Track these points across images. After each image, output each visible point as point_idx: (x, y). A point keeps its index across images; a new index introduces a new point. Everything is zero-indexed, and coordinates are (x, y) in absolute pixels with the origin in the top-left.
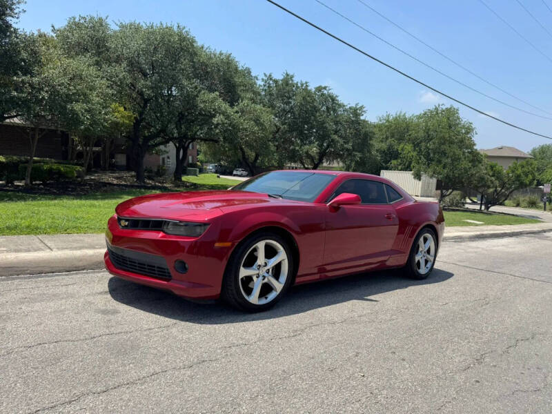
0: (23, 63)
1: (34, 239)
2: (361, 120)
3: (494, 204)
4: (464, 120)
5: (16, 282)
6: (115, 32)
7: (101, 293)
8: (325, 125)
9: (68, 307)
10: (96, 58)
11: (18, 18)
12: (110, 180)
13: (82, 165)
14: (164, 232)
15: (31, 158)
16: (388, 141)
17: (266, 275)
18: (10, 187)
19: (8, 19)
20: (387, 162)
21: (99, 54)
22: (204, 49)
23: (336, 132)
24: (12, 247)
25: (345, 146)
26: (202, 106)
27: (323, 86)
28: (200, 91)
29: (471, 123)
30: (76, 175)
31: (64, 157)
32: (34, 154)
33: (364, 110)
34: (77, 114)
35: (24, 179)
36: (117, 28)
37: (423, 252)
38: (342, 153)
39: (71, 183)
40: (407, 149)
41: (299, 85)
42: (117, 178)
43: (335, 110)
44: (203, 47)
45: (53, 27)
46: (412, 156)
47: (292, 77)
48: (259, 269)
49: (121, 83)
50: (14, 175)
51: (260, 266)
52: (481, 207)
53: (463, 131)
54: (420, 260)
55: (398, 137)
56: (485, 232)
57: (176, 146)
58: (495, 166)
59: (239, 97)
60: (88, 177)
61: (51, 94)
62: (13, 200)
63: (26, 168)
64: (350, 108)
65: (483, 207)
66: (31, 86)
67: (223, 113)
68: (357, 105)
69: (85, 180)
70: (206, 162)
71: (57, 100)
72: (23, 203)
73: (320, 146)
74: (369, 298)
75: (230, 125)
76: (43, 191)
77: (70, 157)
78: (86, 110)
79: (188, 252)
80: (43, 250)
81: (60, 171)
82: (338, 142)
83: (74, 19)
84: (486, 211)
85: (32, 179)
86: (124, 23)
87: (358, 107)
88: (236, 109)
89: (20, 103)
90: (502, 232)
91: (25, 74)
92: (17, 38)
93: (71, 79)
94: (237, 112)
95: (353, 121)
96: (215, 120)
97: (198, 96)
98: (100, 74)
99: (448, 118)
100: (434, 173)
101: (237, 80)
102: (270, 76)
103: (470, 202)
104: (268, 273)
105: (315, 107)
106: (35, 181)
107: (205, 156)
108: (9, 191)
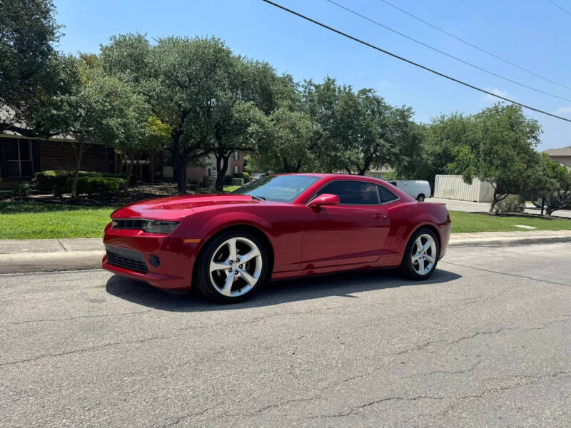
0: (62, 83)
1: (55, 243)
2: (409, 122)
3: (557, 209)
4: (528, 118)
5: (30, 277)
6: (155, 48)
7: (98, 287)
8: (369, 129)
9: (64, 296)
10: (135, 74)
11: (58, 41)
12: (153, 192)
13: (125, 178)
14: (143, 230)
15: (77, 172)
16: (443, 143)
17: (239, 270)
18: (58, 199)
19: (50, 43)
20: (442, 166)
21: (138, 70)
22: (241, 59)
23: (382, 136)
24: (33, 248)
25: (392, 150)
26: (237, 115)
27: (367, 89)
28: (235, 102)
29: (537, 121)
30: (118, 187)
31: (111, 170)
32: (78, 168)
33: (412, 111)
34: (112, 129)
35: (70, 192)
36: (157, 44)
37: (422, 253)
38: (388, 157)
39: (114, 195)
40: (464, 151)
41: (342, 89)
42: (161, 190)
43: (380, 113)
44: (240, 57)
45: (101, 46)
46: (470, 159)
47: (334, 81)
48: (231, 264)
49: (158, 97)
50: (62, 188)
51: (232, 261)
52: (542, 212)
53: (528, 130)
54: (419, 261)
55: (454, 139)
56: (532, 238)
57: (216, 156)
58: (557, 166)
59: (276, 104)
60: (130, 190)
61: (88, 111)
62: (52, 210)
63: (72, 181)
64: (396, 110)
65: (545, 212)
66: (70, 104)
67: (258, 122)
68: (404, 106)
69: (128, 192)
70: (254, 172)
71: (93, 116)
72: (61, 213)
73: (366, 152)
74: (351, 294)
75: (265, 133)
76: (87, 203)
77: (116, 170)
78: (120, 125)
79: (161, 249)
80: (58, 251)
81: (103, 182)
82: (384, 146)
83: (115, 38)
84: (547, 216)
85: (79, 191)
86: (162, 39)
87: (406, 108)
88: (271, 117)
89: (59, 120)
90: (553, 237)
91: (63, 94)
92: (57, 60)
93: (107, 96)
94: (272, 120)
95: (400, 123)
96: (250, 129)
97: (232, 106)
98: (139, 89)
99: (510, 118)
100: (485, 176)
101: (273, 88)
102: (310, 81)
103: (535, 207)
104: (241, 268)
105: (358, 111)
106: (81, 193)
107: (252, 166)
108: (57, 203)
